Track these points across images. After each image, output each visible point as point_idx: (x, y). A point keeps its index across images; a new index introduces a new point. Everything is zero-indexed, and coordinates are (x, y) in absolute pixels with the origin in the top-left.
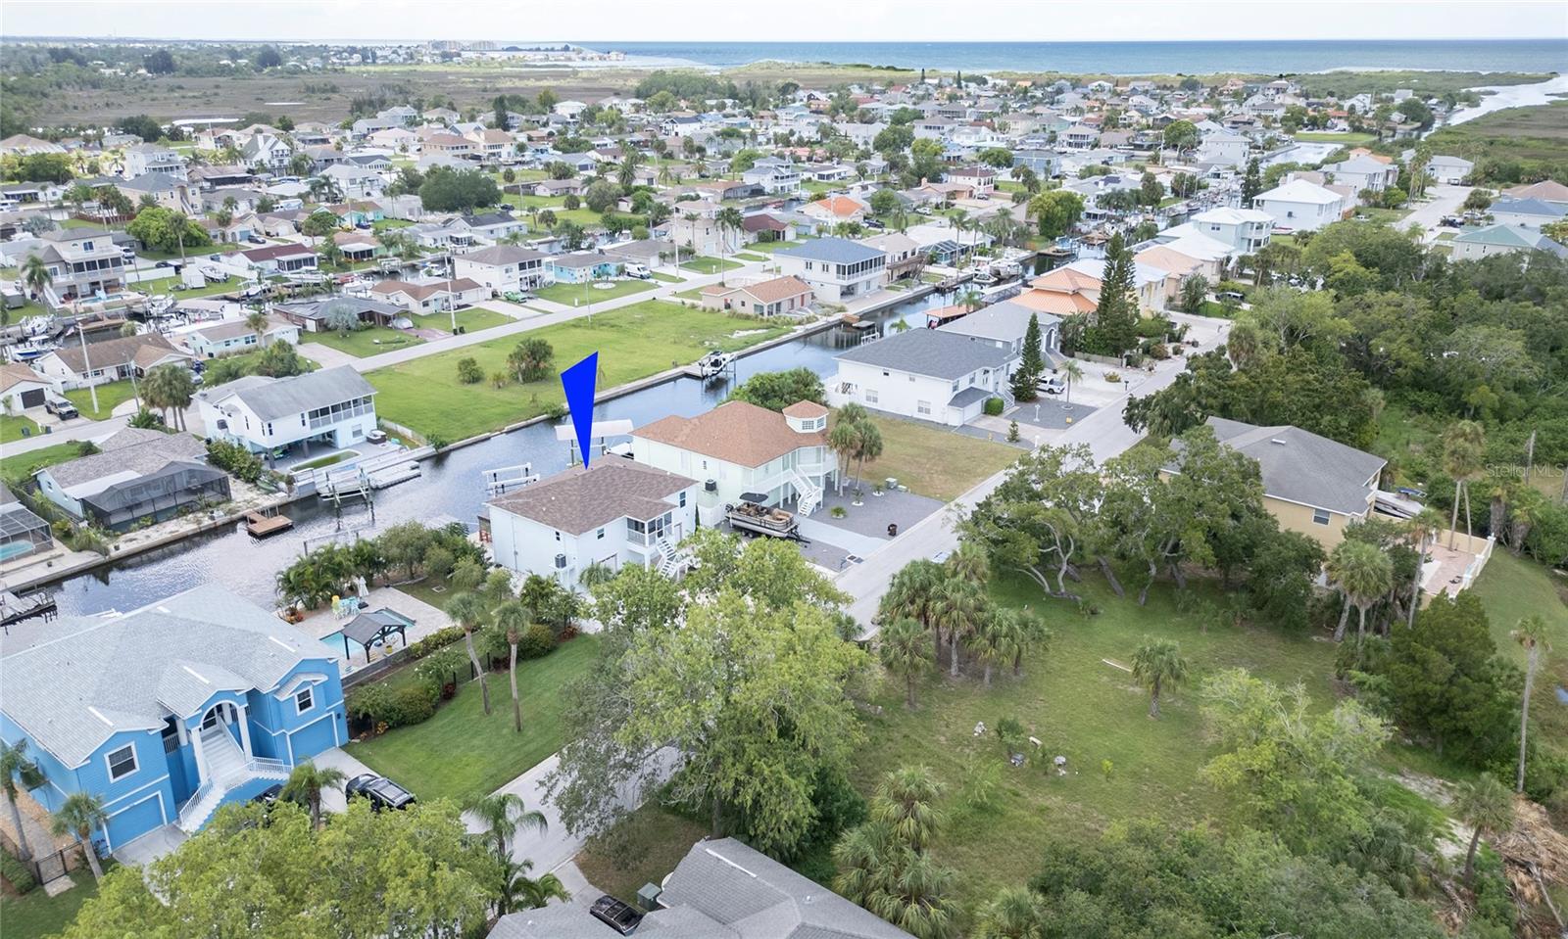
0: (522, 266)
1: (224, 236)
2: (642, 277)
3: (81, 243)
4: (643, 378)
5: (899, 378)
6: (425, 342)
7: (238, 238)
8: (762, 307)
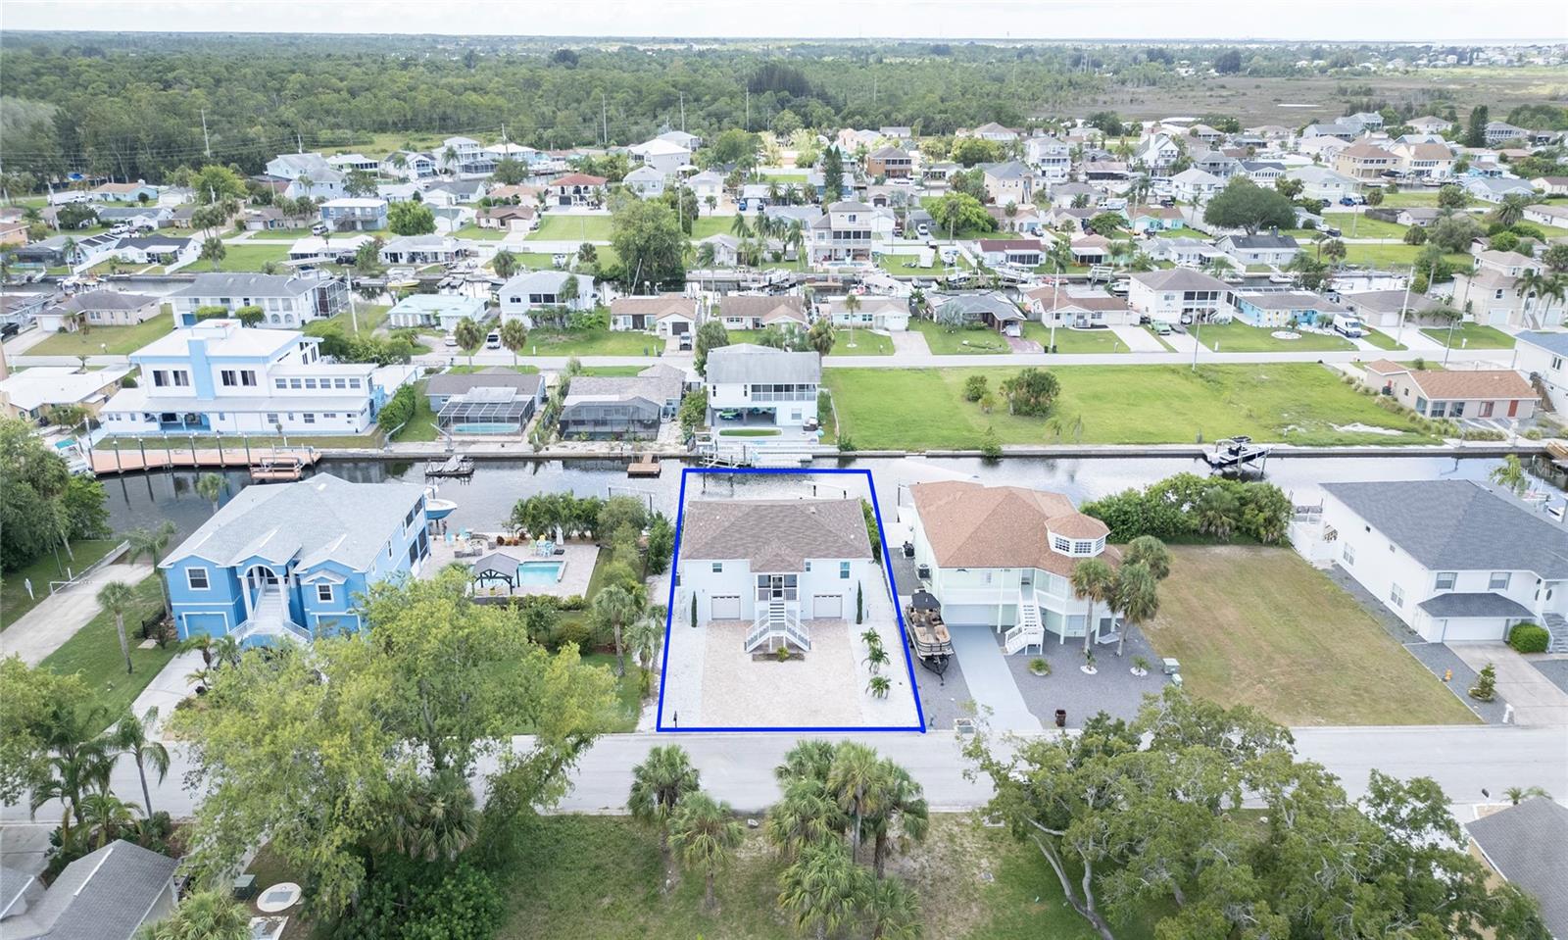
0: (1189, 296)
1: (1012, 225)
2: (1348, 335)
3: (847, 214)
4: (1142, 444)
5: (1378, 540)
6: (1009, 353)
7: (1025, 228)
8: (1426, 402)
